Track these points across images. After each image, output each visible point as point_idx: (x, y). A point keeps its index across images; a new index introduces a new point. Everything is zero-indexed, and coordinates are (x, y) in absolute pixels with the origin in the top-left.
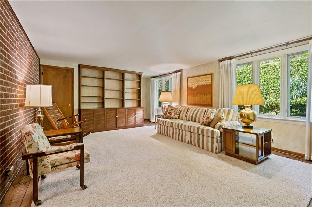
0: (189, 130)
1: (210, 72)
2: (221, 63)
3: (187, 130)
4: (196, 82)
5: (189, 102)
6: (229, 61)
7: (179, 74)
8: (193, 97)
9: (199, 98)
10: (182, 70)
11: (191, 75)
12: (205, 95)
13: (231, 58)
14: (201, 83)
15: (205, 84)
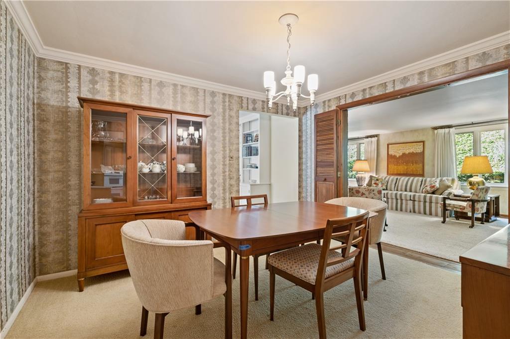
0: (412, 199)
1: (420, 139)
2: (436, 131)
3: (408, 198)
4: (400, 149)
5: (391, 171)
6: (447, 130)
7: (374, 139)
8: (396, 167)
9: (406, 167)
10: (379, 135)
11: (393, 141)
12: (415, 164)
13: (449, 127)
14: (408, 151)
15: (415, 152)
